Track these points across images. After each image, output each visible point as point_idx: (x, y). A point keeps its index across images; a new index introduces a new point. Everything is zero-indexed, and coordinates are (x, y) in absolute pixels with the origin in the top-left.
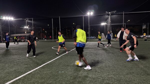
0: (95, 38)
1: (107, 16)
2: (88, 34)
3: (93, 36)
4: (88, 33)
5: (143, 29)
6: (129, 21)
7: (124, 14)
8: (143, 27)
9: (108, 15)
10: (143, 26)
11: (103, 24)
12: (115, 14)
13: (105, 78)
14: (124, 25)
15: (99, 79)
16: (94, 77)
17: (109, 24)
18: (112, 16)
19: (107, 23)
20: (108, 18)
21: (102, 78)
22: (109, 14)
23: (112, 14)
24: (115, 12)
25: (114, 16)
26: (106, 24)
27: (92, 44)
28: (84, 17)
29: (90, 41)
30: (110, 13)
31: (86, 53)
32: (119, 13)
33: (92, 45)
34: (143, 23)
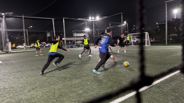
5: (48, 37)
6: (31, 27)
7: (23, 18)
8: (47, 35)
9: (1, 16)
10: (47, 33)
12: (12, 17)
14: (26, 32)
17: (4, 30)
18: (7, 19)
20: (1, 21)
22: (3, 15)
23: (7, 17)
24: (11, 13)
25: (10, 19)
32: (17, 16)
34: (48, 31)
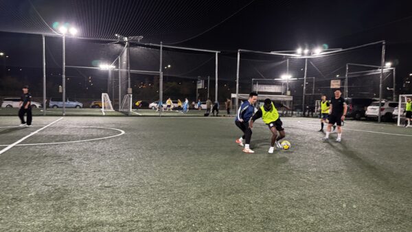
0: (81, 105)
1: (119, 47)
2: (62, 93)
3: (74, 101)
4: (60, 91)
5: (199, 89)
6: (169, 66)
7: (161, 48)
8: (198, 85)
9: (123, 44)
10: (198, 82)
11: (105, 67)
12: (140, 45)
13: (152, 216)
15: (137, 221)
16: (121, 221)
17: (125, 70)
18: (131, 48)
19: (117, 64)
20: (120, 53)
21: (144, 220)
22: (125, 42)
23: (132, 44)
25: (137, 50)
26: (114, 67)
27: (78, 124)
28: (46, 37)
29: (66, 115)
30: (126, 39)
31: (68, 154)
32: (151, 44)
33: (79, 127)
34: (199, 77)
